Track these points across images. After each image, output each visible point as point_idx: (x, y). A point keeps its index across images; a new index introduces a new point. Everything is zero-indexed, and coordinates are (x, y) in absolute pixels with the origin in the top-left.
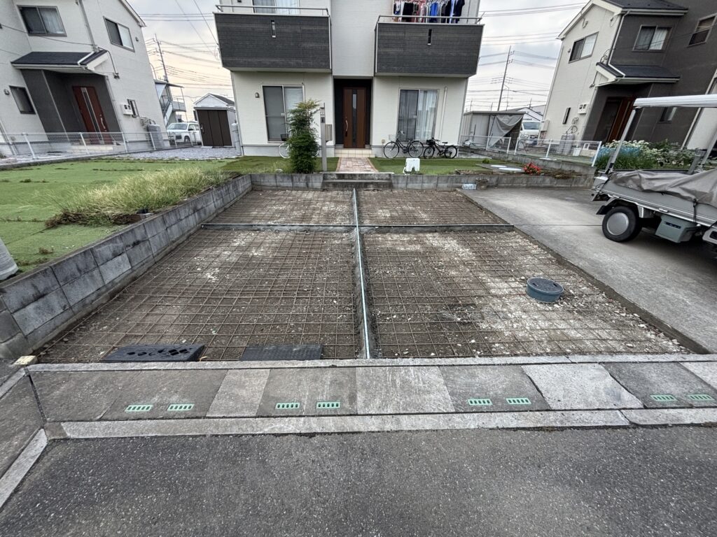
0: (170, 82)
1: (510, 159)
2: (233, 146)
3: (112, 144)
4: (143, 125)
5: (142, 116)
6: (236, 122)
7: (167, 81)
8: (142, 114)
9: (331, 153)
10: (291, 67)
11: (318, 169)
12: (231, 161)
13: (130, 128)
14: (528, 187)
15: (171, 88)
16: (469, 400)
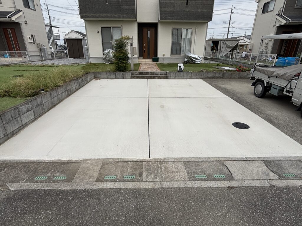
0: (53, 25)
1: (231, 63)
2: (85, 58)
3: (22, 57)
4: (38, 47)
5: (38, 42)
6: (86, 45)
7: (51, 24)
8: (38, 41)
9: (136, 61)
10: (116, 18)
11: (129, 70)
12: (83, 65)
13: (31, 49)
14: (239, 78)
15: (53, 28)
16: (196, 176)
